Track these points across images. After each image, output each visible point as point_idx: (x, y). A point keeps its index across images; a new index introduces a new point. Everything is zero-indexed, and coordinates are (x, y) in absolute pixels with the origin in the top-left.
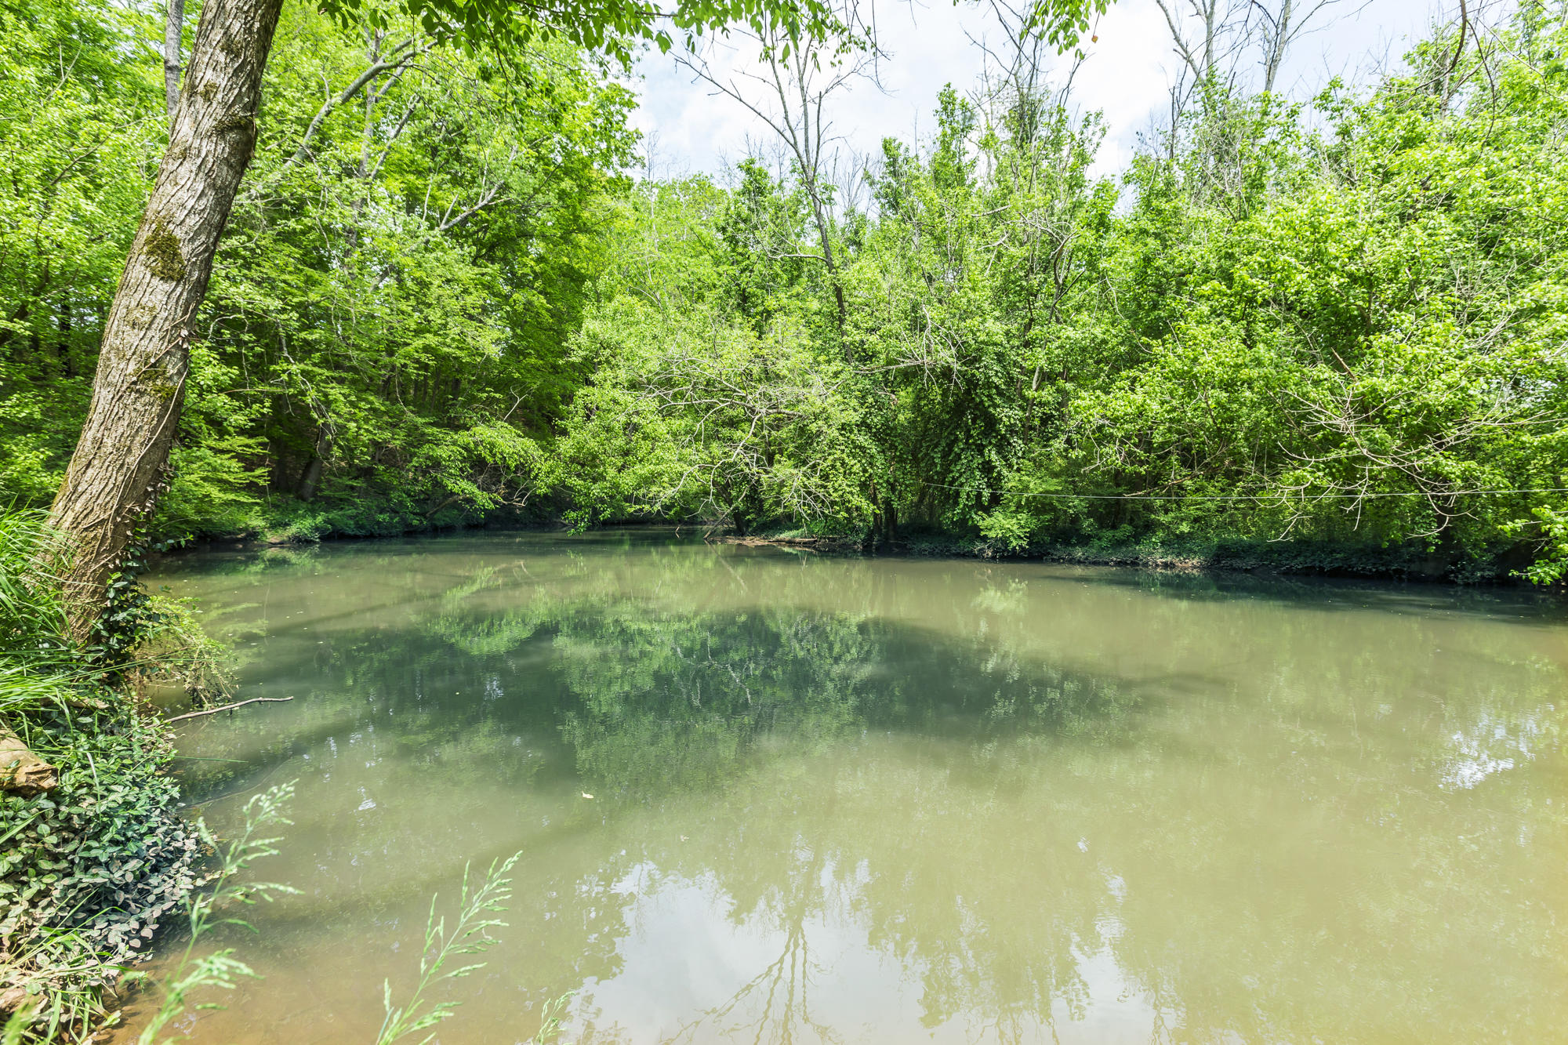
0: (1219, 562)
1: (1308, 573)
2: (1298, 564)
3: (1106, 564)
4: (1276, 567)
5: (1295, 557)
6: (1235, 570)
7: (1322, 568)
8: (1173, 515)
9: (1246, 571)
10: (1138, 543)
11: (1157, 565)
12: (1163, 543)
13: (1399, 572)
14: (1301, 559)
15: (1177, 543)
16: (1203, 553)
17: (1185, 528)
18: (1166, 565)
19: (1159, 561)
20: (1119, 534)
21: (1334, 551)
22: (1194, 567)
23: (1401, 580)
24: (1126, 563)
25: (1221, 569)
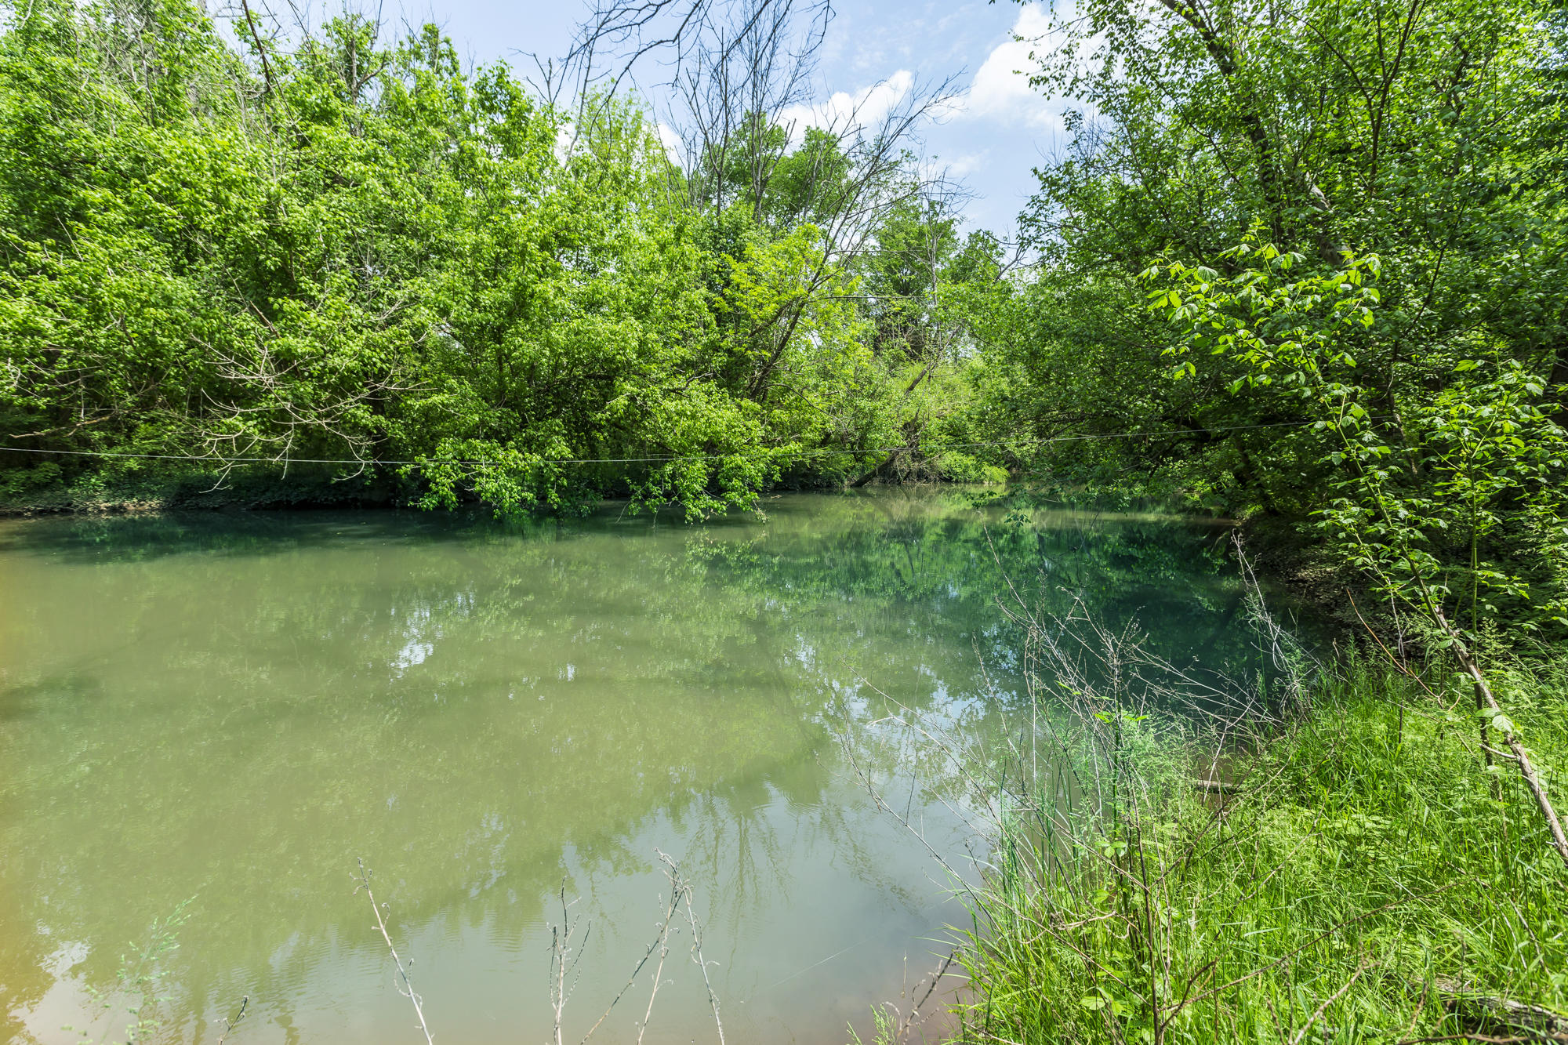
0: (182, 502)
1: (276, 507)
2: (266, 499)
3: (19, 515)
4: (246, 504)
5: (263, 493)
6: (201, 509)
7: (289, 502)
8: (120, 449)
9: (214, 509)
10: (70, 485)
11: (101, 511)
12: (108, 484)
13: (355, 500)
14: (269, 494)
15: (128, 483)
16: (163, 495)
17: (133, 464)
18: (113, 510)
19: (103, 506)
20: (38, 476)
21: (300, 485)
22: (152, 510)
23: (357, 508)
24: (51, 512)
25: (186, 509)
